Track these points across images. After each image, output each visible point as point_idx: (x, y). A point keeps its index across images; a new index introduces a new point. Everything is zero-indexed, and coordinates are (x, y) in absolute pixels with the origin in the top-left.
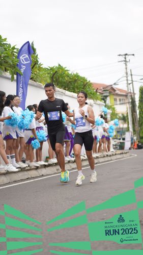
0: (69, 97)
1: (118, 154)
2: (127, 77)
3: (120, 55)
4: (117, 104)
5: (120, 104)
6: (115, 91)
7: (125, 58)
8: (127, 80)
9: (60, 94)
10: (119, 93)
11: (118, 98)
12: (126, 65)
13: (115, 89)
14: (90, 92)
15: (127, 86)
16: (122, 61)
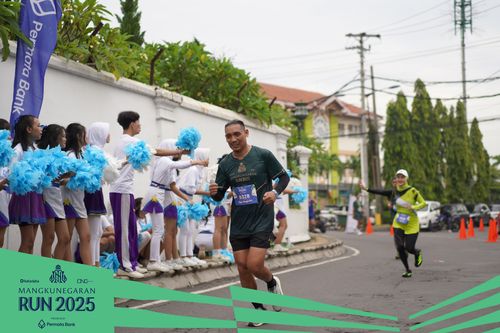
0: (191, 113)
1: (311, 250)
2: (363, 81)
3: (350, 35)
4: (343, 136)
5: (350, 135)
6: (340, 108)
7: (361, 42)
8: (363, 87)
9: (167, 105)
10: (350, 114)
11: (346, 124)
12: (362, 56)
13: (342, 105)
14: (251, 104)
15: (363, 100)
16: (354, 48)
